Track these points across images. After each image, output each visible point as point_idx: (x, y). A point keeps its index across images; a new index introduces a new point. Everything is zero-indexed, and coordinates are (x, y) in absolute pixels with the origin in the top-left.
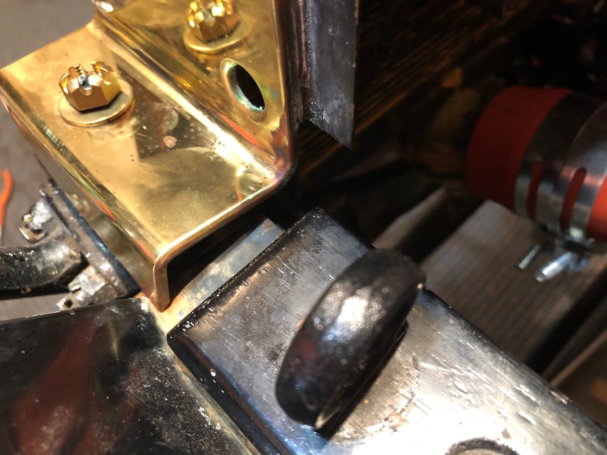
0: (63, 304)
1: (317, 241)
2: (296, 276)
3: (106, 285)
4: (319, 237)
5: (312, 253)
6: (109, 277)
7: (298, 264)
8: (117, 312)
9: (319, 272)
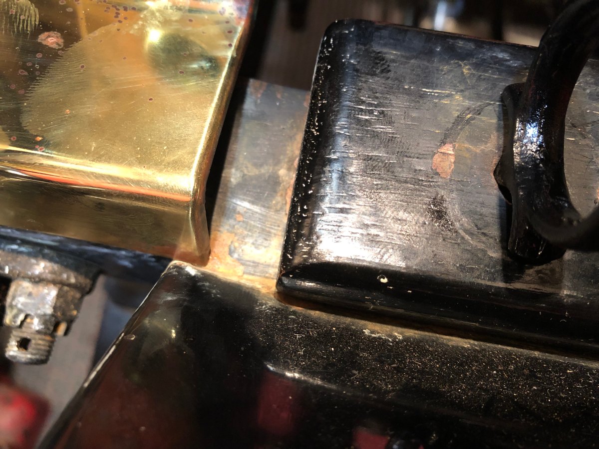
0: (16, 349)
1: (376, 58)
2: (386, 112)
3: (60, 290)
4: (374, 52)
5: (382, 75)
6: (59, 278)
7: (377, 98)
8: (175, 298)
9: (408, 92)
